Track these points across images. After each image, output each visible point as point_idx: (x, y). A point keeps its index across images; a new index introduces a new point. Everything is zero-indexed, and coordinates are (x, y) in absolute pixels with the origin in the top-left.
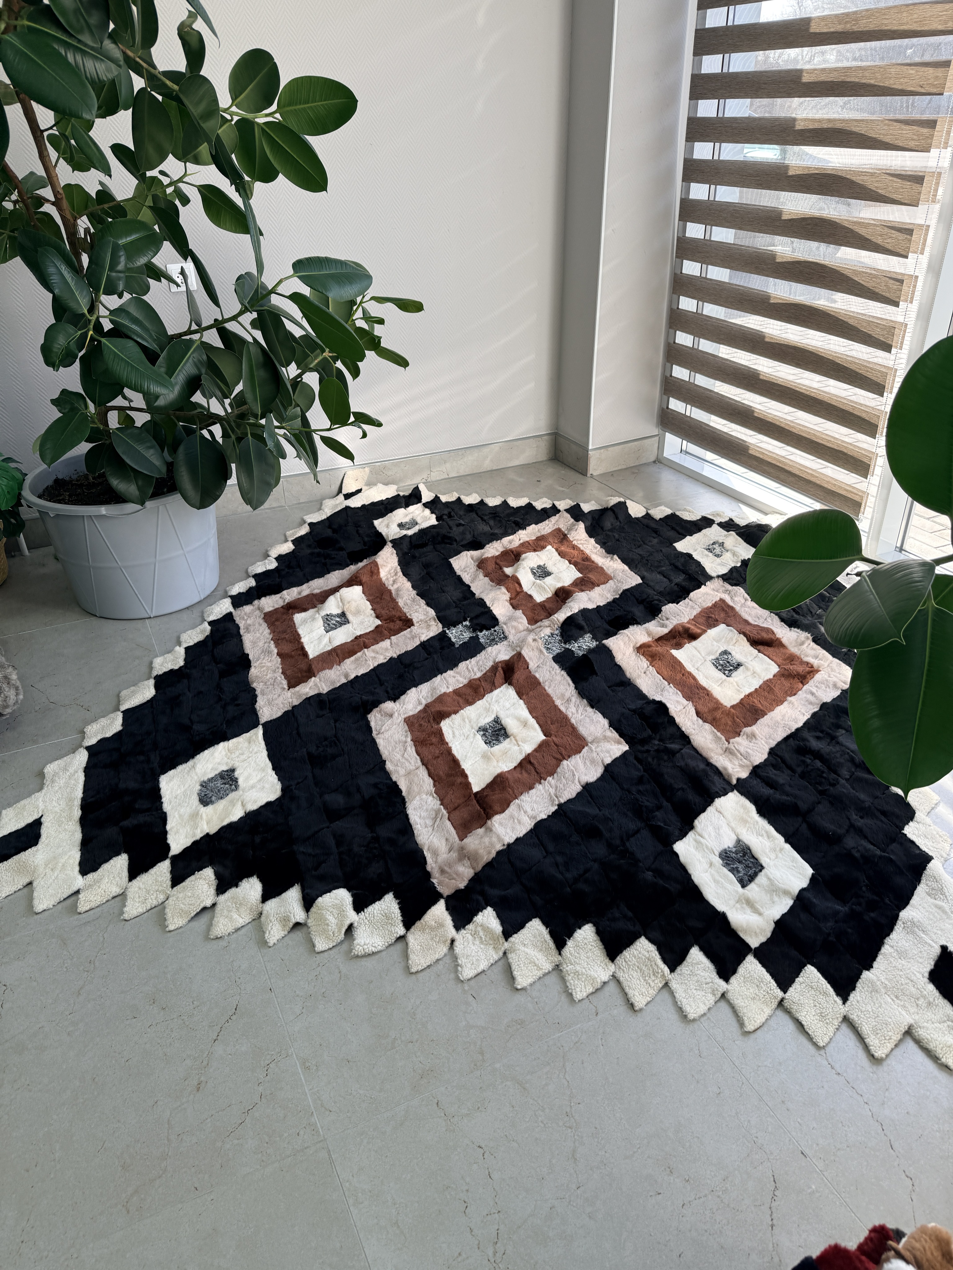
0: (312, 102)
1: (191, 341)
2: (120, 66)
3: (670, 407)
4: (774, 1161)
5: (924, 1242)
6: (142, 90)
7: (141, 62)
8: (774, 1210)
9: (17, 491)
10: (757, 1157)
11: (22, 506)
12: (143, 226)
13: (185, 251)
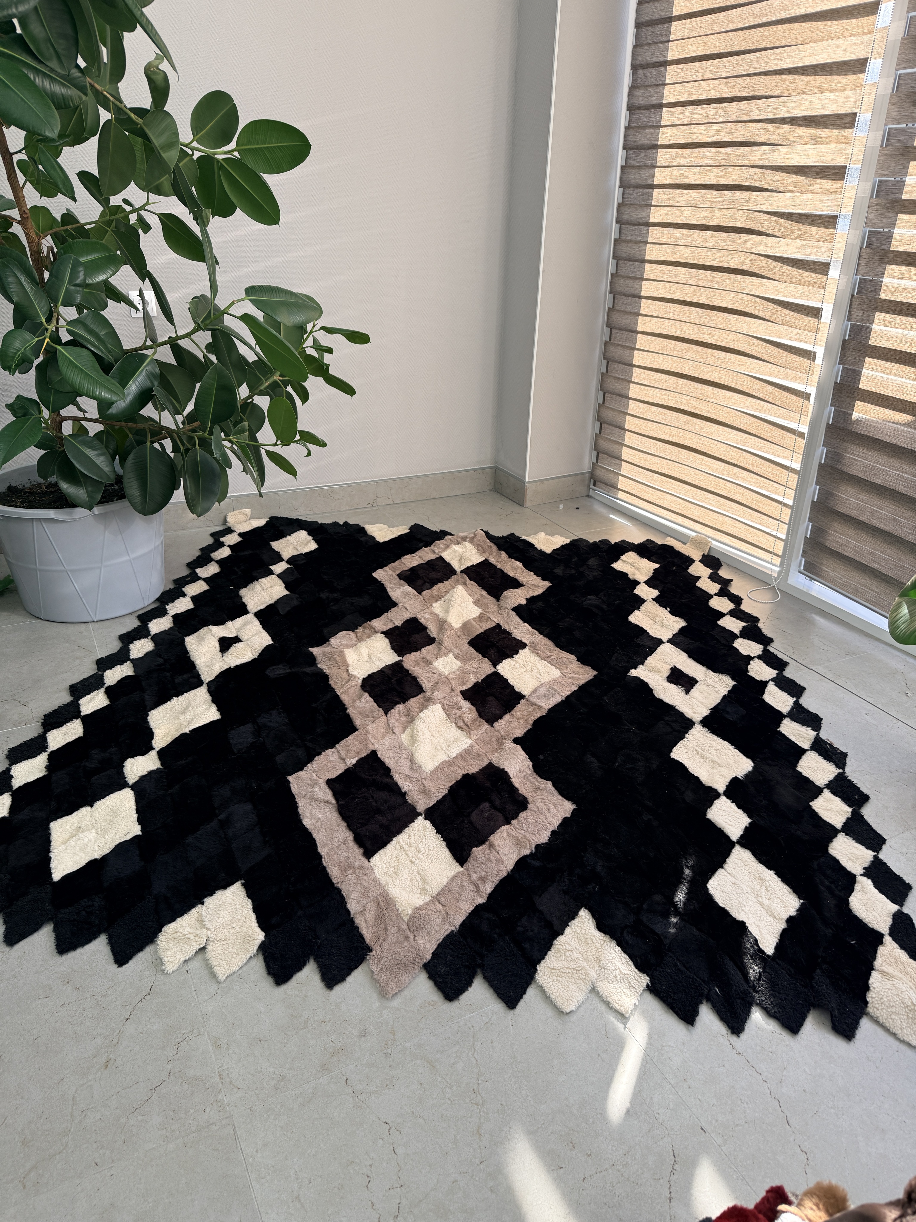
0: (269, 143)
1: (146, 356)
2: (87, 96)
4: (675, 1136)
6: (108, 122)
7: (108, 95)
8: (672, 1183)
10: (658, 1132)
12: (105, 248)
13: (143, 273)
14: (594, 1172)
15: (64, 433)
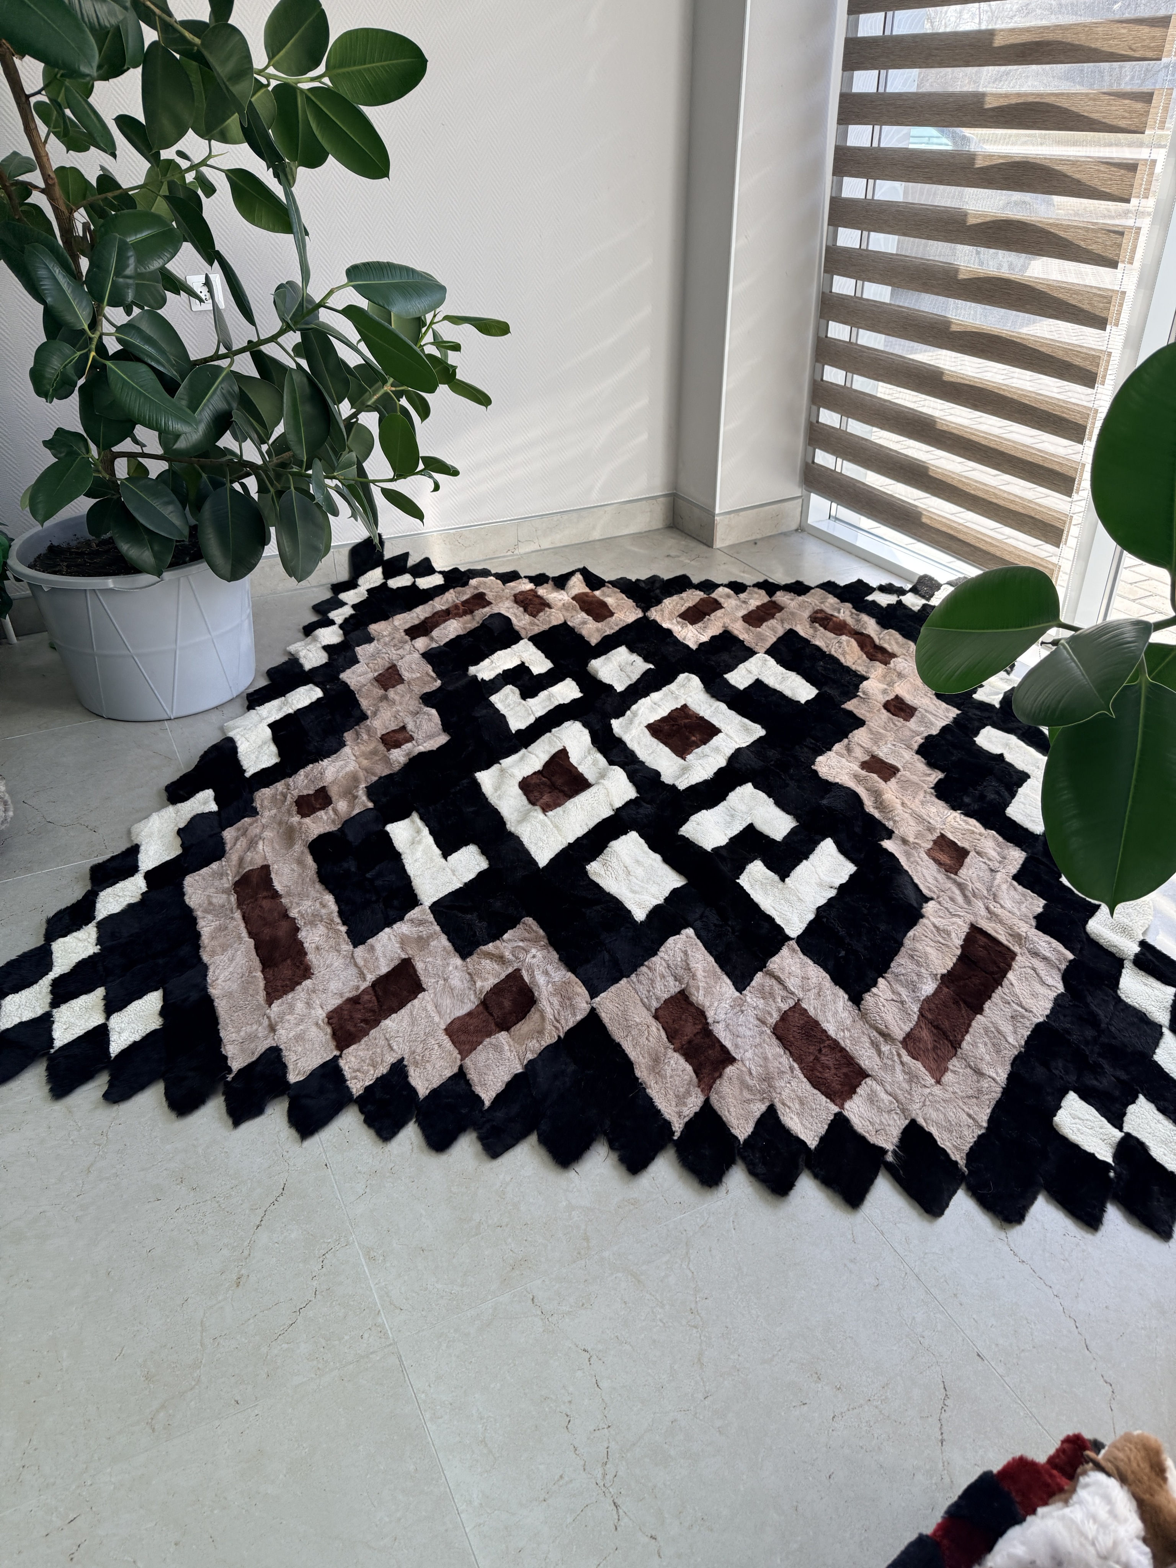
0: (370, 63)
1: (219, 368)
3: (816, 461)
5: (1128, 1452)
6: (154, 44)
7: (152, 7)
9: (2, 560)
11: (8, 579)
12: (157, 220)
13: (211, 254)
14: (846, 1408)
15: (118, 476)
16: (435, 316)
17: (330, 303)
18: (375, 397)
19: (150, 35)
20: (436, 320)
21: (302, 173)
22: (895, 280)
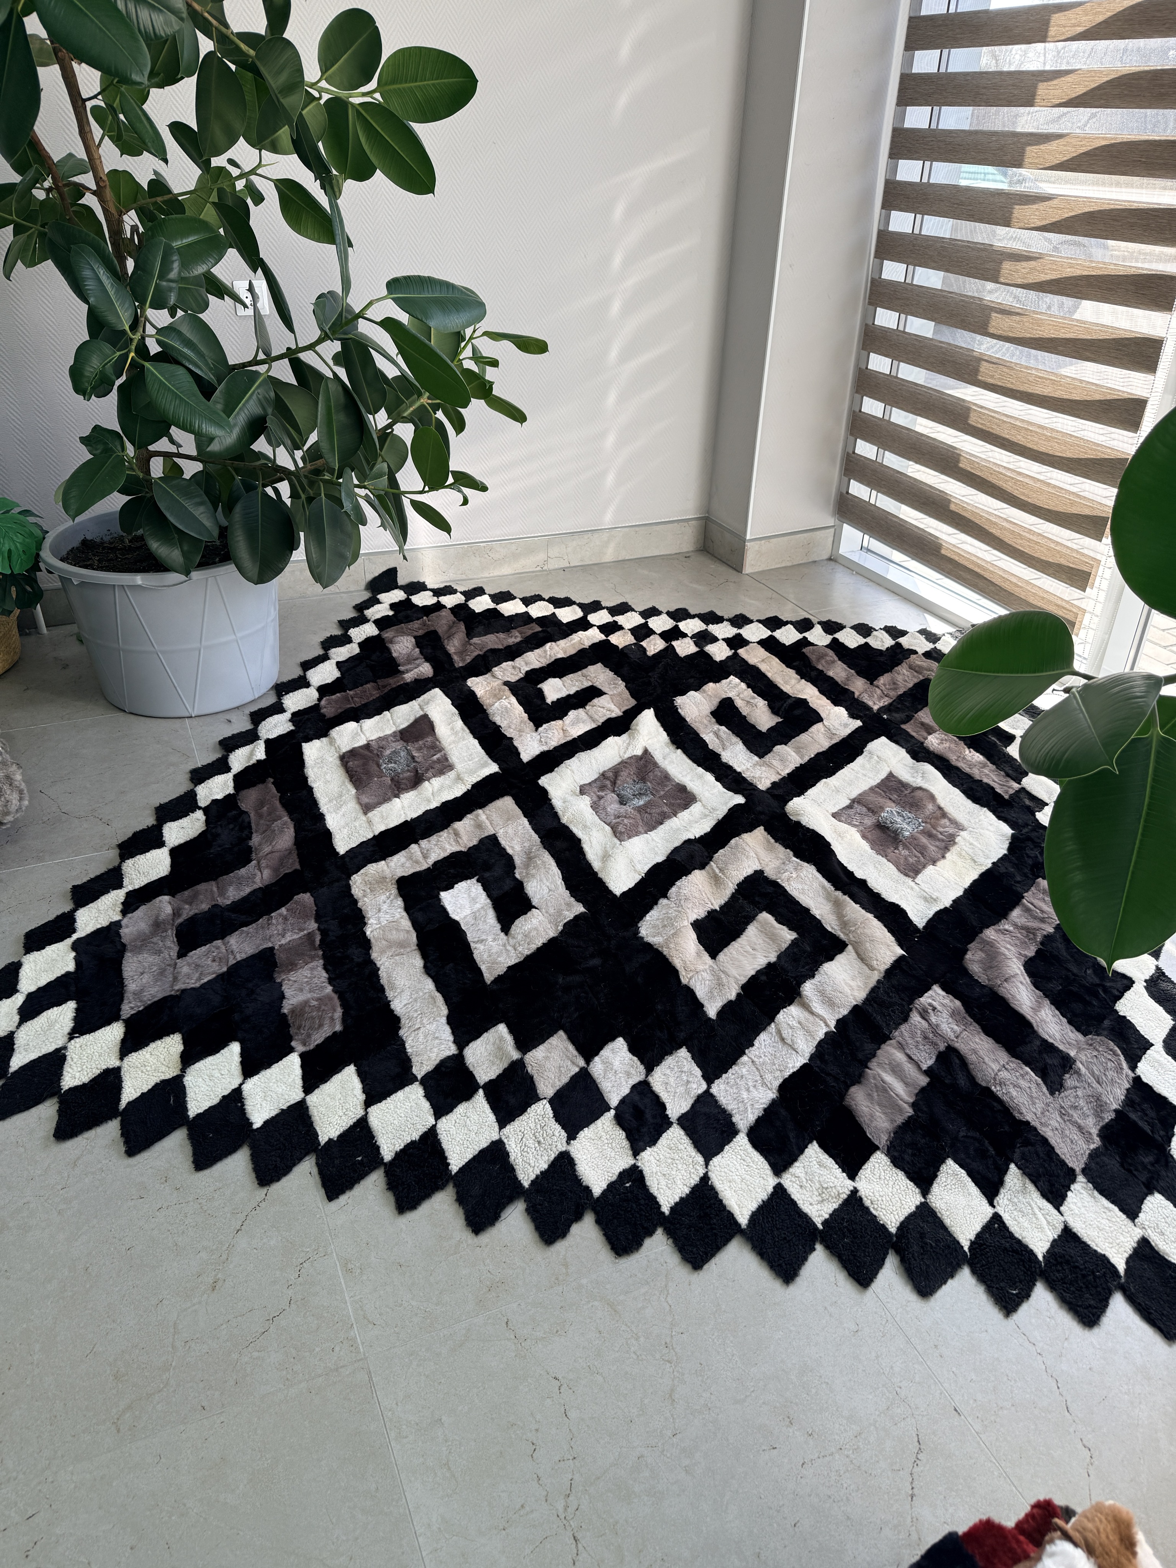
0: (421, 81)
1: (257, 373)
2: (182, 19)
3: (850, 491)
4: (920, 1417)
5: (1098, 1523)
6: (209, 55)
7: (210, 18)
8: (915, 1476)
9: (34, 551)
10: (899, 1411)
11: (41, 571)
12: (204, 226)
13: (255, 261)
14: (817, 1455)
15: (153, 475)
16: (474, 331)
17: (369, 314)
18: (411, 409)
19: (206, 45)
20: (476, 335)
21: (350, 186)
22: (936, 315)
